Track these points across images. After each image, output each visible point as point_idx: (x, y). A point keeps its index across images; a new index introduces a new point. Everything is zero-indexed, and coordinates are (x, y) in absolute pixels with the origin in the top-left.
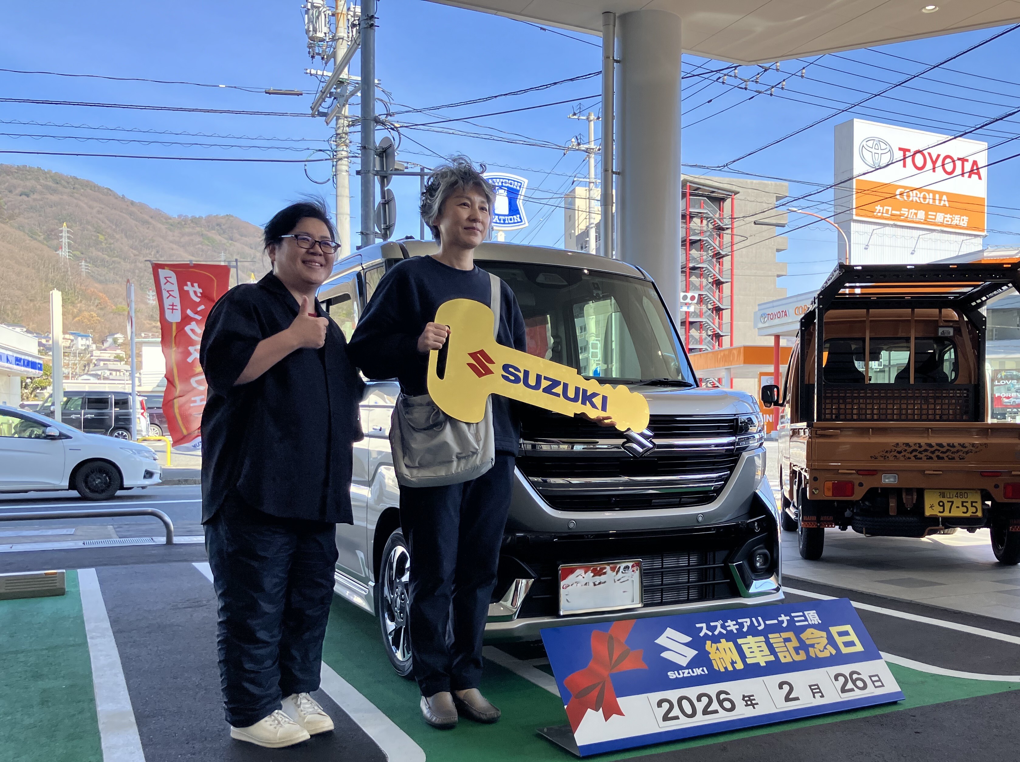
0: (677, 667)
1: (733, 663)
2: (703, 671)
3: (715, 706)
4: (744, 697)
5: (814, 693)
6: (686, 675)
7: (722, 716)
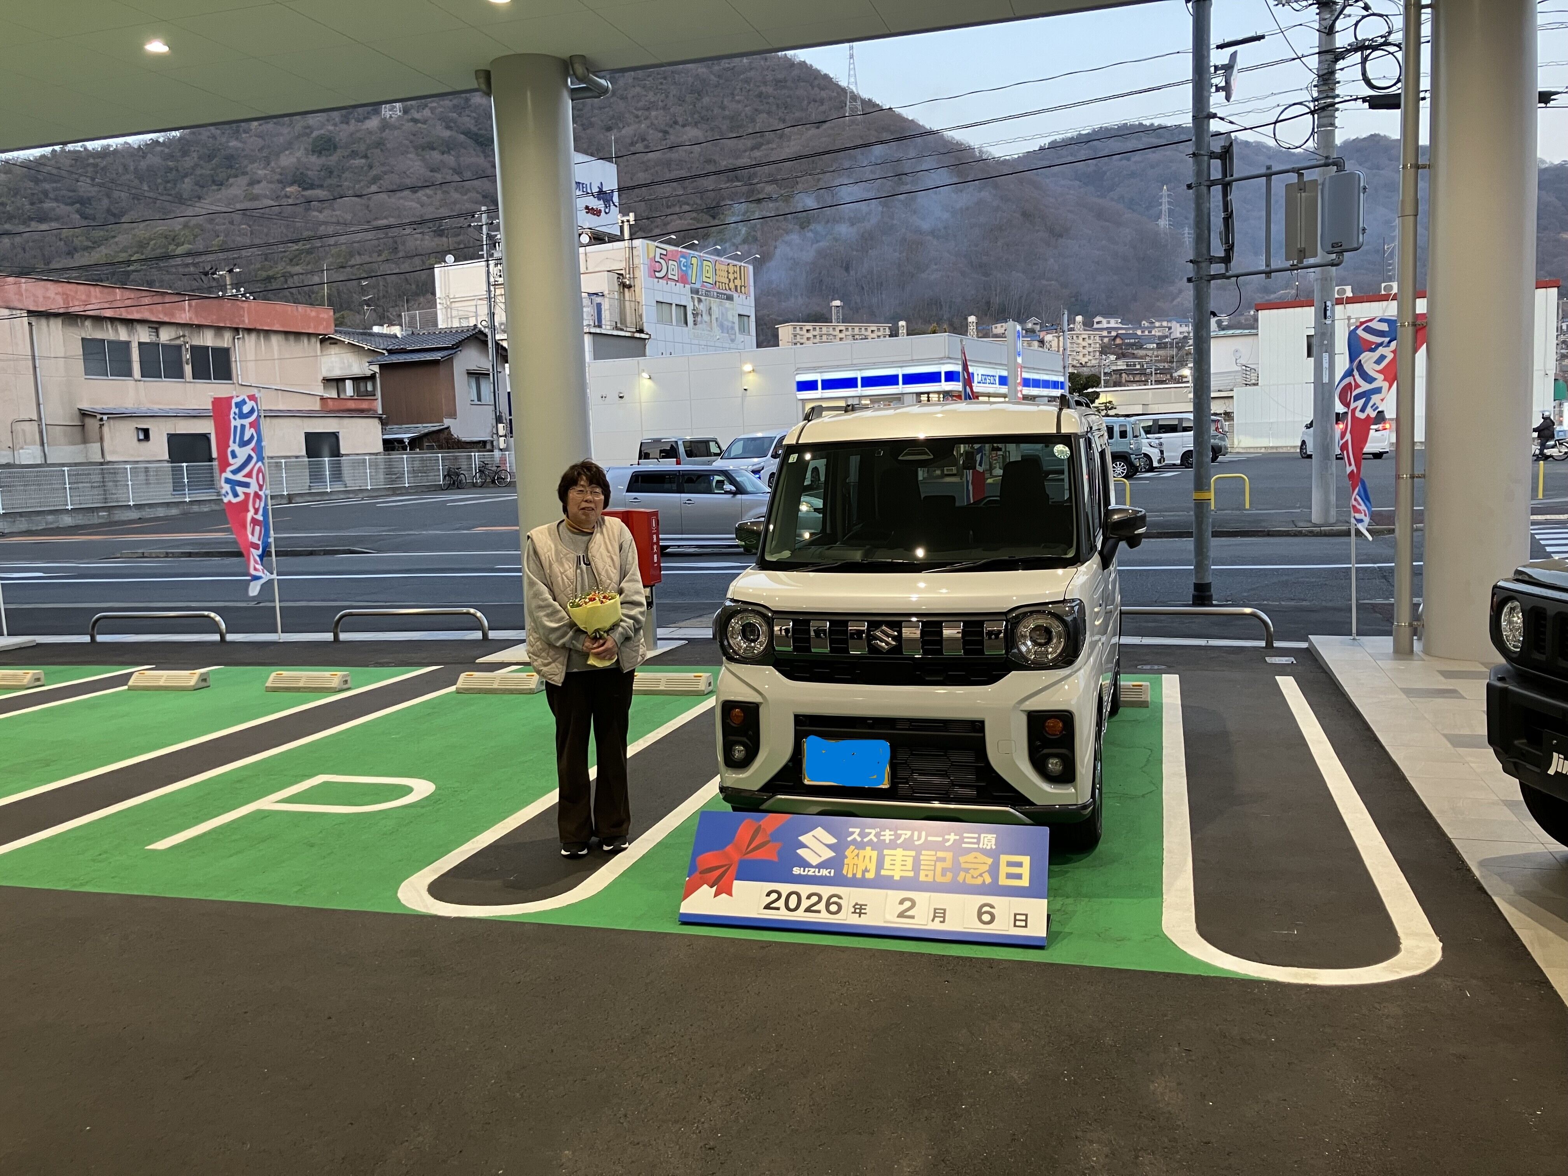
0: (805, 864)
1: (866, 870)
2: (830, 873)
3: (821, 906)
4: (857, 904)
5: (935, 917)
6: (810, 873)
7: (823, 917)
